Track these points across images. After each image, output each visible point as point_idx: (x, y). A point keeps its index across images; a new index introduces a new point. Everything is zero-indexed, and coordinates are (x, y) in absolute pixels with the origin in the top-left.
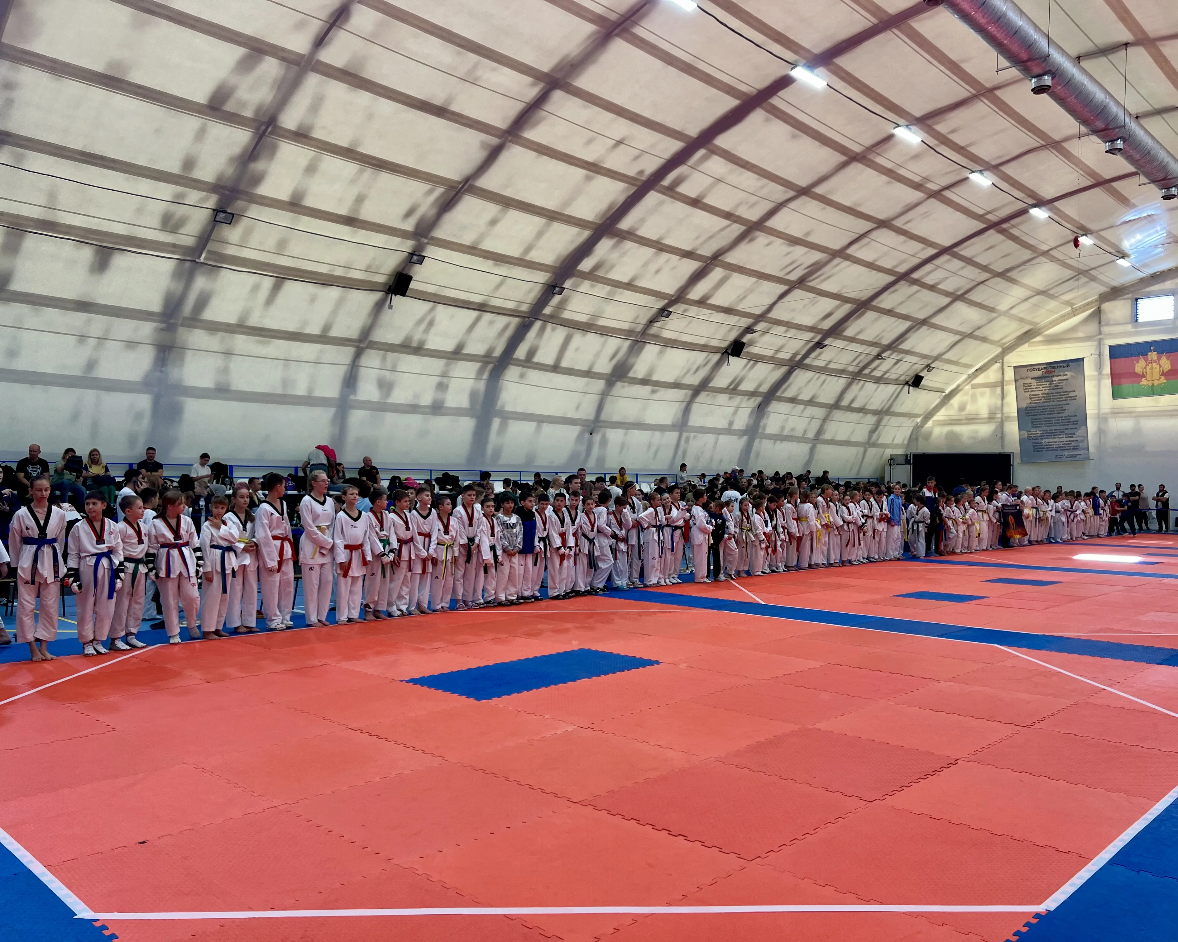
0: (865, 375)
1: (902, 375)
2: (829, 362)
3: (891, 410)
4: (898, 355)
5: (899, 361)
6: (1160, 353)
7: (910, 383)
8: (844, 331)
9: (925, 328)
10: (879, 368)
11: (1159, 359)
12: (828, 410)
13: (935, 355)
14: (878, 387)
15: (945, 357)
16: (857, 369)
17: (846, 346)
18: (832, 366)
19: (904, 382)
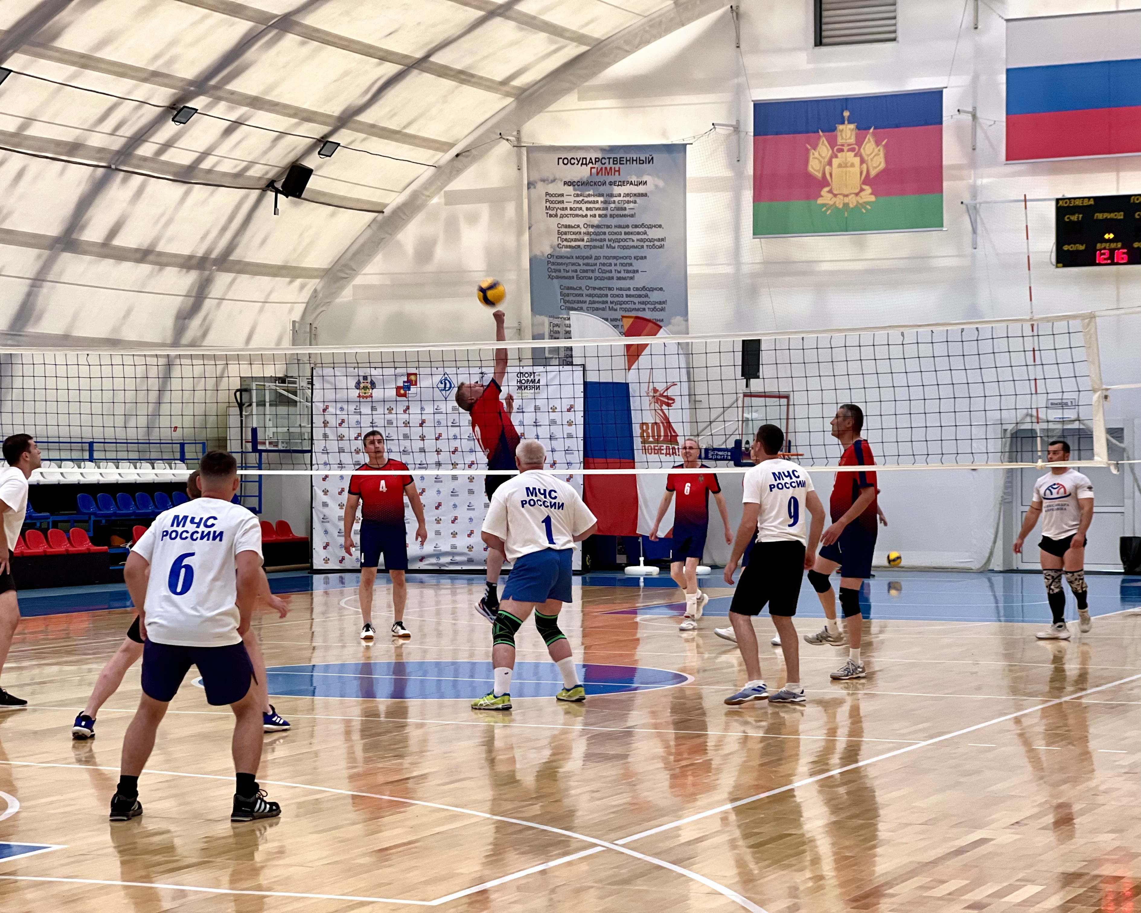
0: (145, 159)
1: (252, 163)
2: (29, 121)
3: (233, 257)
4: (230, 109)
5: (237, 124)
6: (862, 128)
7: (279, 185)
8: (56, 35)
9: (291, 39)
10: (181, 143)
11: (860, 142)
12: (46, 253)
13: (336, 114)
14: (187, 194)
15: (365, 117)
16: (116, 144)
17: (74, 76)
18: (35, 131)
19: (263, 183)
